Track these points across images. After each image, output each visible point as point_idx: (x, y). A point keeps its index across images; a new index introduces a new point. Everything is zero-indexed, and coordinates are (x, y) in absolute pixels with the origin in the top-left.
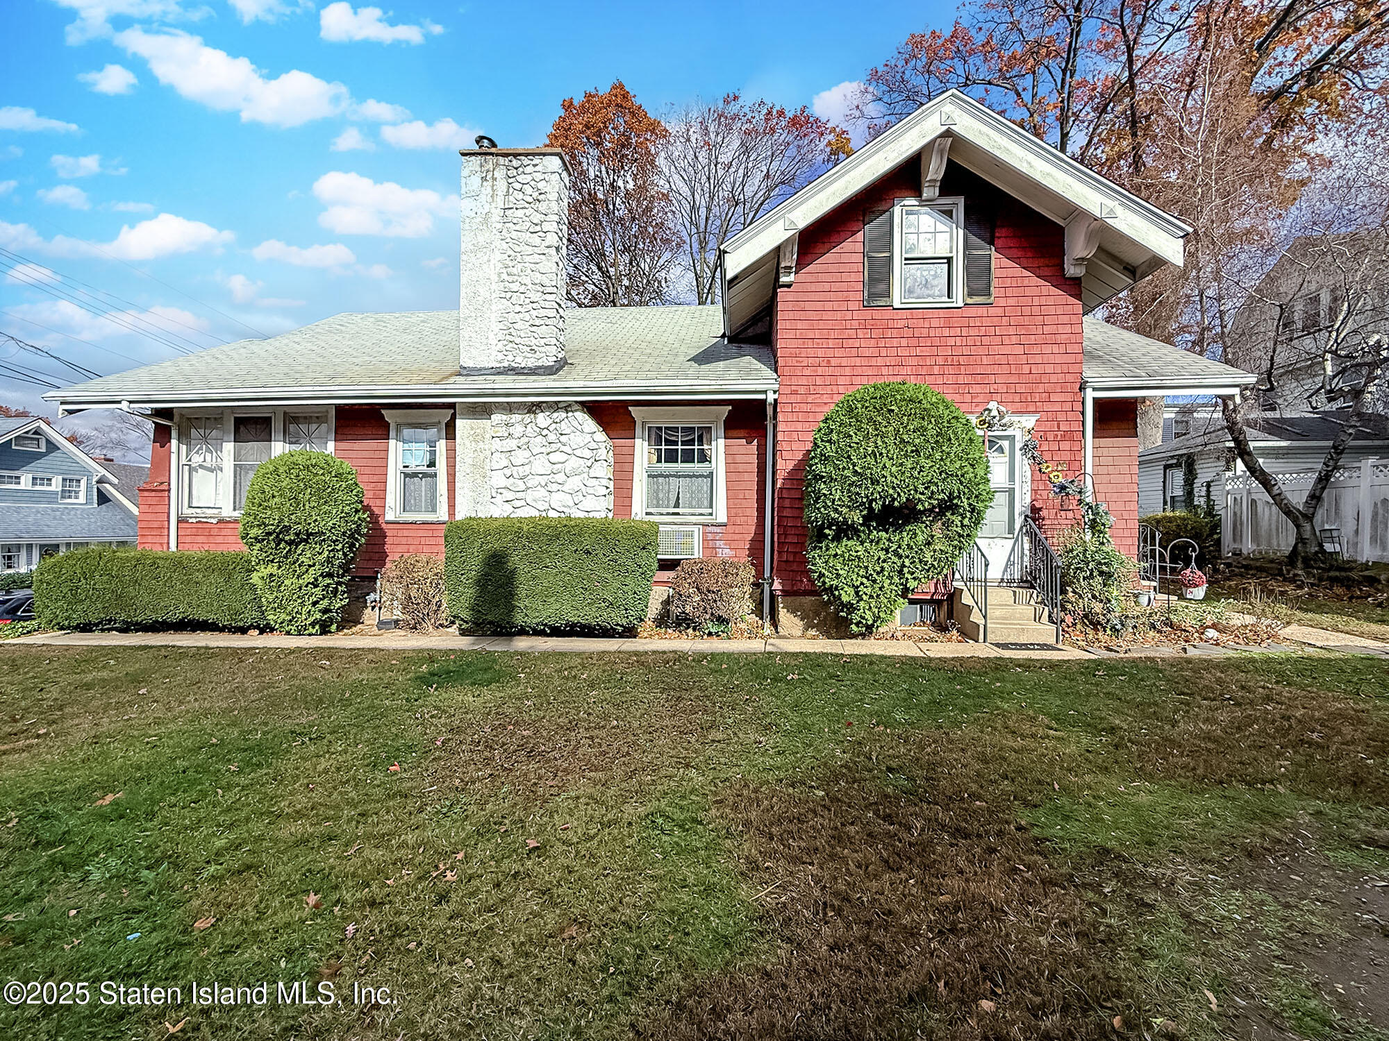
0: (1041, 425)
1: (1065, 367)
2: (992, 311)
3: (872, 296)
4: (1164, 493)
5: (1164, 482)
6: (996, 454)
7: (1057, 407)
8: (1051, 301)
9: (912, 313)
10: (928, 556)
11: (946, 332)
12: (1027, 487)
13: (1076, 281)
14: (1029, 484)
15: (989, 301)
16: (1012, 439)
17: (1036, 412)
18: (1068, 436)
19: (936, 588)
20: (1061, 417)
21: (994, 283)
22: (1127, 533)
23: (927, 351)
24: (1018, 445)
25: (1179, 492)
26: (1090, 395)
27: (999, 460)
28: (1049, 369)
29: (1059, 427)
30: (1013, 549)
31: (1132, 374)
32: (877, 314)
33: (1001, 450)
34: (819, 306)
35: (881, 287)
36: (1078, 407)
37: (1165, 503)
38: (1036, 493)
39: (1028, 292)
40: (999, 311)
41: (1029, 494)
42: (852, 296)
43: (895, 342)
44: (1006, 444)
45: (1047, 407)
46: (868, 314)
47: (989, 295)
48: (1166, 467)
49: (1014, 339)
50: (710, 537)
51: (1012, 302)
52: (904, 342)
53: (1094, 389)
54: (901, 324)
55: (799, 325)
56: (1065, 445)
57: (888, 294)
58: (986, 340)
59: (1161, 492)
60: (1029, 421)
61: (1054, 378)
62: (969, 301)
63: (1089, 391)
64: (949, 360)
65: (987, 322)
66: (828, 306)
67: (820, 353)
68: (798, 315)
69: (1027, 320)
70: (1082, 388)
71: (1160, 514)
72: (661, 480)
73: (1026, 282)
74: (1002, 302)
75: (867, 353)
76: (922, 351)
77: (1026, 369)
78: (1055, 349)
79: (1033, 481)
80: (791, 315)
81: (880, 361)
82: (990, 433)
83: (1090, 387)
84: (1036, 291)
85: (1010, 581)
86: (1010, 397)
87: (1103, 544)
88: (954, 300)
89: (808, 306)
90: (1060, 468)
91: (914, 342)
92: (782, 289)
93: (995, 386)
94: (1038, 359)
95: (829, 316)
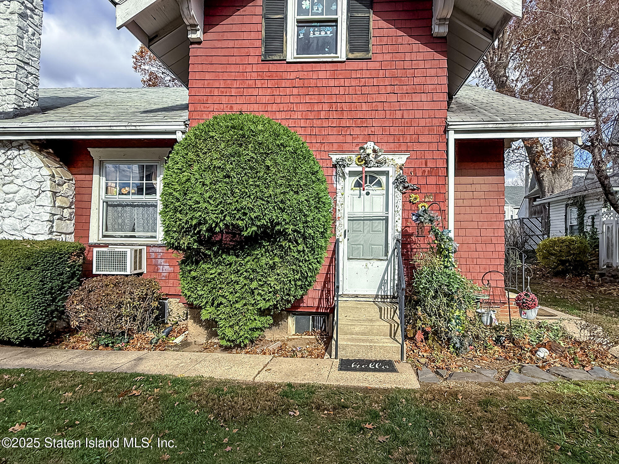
0: (411, 163)
1: (432, 113)
2: (371, 65)
3: (268, 52)
4: (566, 223)
5: (566, 216)
6: (375, 187)
7: (425, 147)
8: (420, 57)
9: (302, 67)
10: (272, 280)
11: (332, 83)
12: (399, 217)
13: (442, 40)
14: (400, 213)
15: (367, 56)
16: (386, 173)
17: (407, 151)
18: (434, 171)
19: (320, 302)
20: (428, 156)
21: (372, 41)
22: (495, 255)
23: (315, 99)
24: (391, 180)
25: (575, 223)
26: (452, 137)
27: (378, 192)
28: (418, 114)
29: (426, 164)
30: (386, 270)
31: (489, 119)
32: (273, 67)
33: (379, 184)
34: (224, 60)
35: (277, 44)
36: (442, 147)
37: (566, 229)
38: (407, 221)
39: (401, 49)
40: (377, 65)
41: (400, 222)
42: (252, 52)
43: (288, 91)
44: (383, 179)
45: (416, 147)
46: (266, 67)
47: (368, 51)
48: (567, 206)
49: (389, 89)
50: (153, 255)
51: (388, 57)
52: (295, 91)
53: (456, 132)
54: (293, 75)
55: (208, 76)
56: (432, 180)
57: (281, 50)
58: (365, 90)
59: (564, 223)
60: (401, 159)
61: (422, 123)
62: (351, 56)
63: (451, 133)
64: (334, 107)
65: (366, 74)
66: (233, 60)
67: (224, 100)
68: (205, 68)
69: (399, 73)
70: (446, 131)
71: (564, 237)
72: (120, 209)
73: (400, 40)
74: (380, 58)
75: (264, 100)
76: (311, 99)
77: (399, 114)
78: (424, 97)
79: (403, 210)
80: (200, 68)
81: (275, 107)
82: (367, 169)
83: (452, 129)
84: (407, 48)
85: (384, 297)
86: (385, 139)
87: (446, 267)
88: (339, 55)
89: (215, 60)
90: (427, 200)
91: (304, 91)
92: (193, 46)
93: (373, 129)
94: (410, 106)
95: (233, 68)
